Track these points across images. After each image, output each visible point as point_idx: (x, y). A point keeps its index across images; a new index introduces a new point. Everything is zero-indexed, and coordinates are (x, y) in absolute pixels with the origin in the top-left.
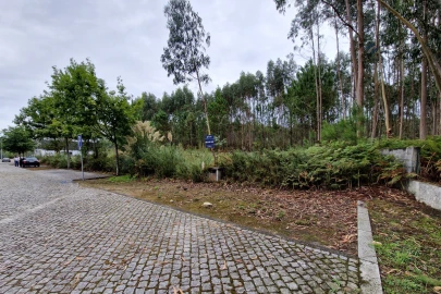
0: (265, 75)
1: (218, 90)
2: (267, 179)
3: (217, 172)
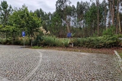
0: (76, 7)
2: (89, 46)
3: (73, 44)
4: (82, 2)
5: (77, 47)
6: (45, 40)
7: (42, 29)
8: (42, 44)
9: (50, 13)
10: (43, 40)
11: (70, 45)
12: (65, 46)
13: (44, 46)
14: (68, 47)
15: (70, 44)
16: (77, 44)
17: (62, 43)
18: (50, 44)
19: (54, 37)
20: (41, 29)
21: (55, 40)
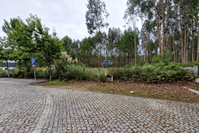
0: (107, 34)
1: (86, 38)
2: (139, 79)
3: (112, 77)
4: (114, 28)
5: (120, 82)
6: (70, 72)
7: (67, 56)
8: (65, 77)
9: (78, 40)
10: (67, 71)
11: (109, 79)
12: (101, 80)
13: (68, 79)
14: (105, 82)
15: (108, 76)
16: (119, 77)
17: (96, 76)
18: (78, 78)
19: (83, 66)
20: (64, 55)
21: (84, 70)
